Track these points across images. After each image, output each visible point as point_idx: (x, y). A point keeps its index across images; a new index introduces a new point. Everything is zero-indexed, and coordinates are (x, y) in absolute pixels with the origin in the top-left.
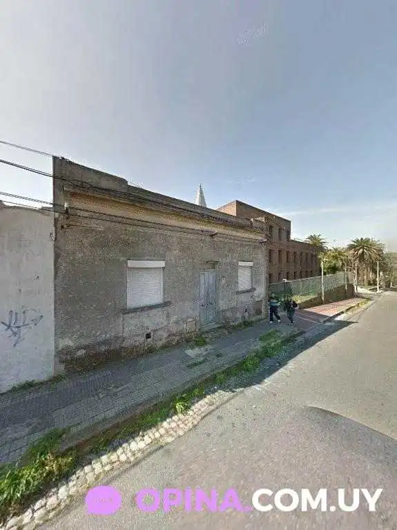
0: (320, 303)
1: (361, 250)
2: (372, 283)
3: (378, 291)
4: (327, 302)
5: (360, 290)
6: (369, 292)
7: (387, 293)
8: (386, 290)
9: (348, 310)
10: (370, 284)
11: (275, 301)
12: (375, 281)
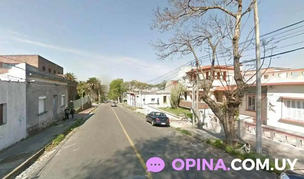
0: (82, 110)
1: (93, 84)
2: (97, 100)
3: (99, 104)
4: (84, 110)
5: (93, 104)
6: (96, 104)
7: (102, 104)
8: (102, 103)
9: (92, 111)
10: (96, 101)
11: (68, 111)
12: (98, 99)
